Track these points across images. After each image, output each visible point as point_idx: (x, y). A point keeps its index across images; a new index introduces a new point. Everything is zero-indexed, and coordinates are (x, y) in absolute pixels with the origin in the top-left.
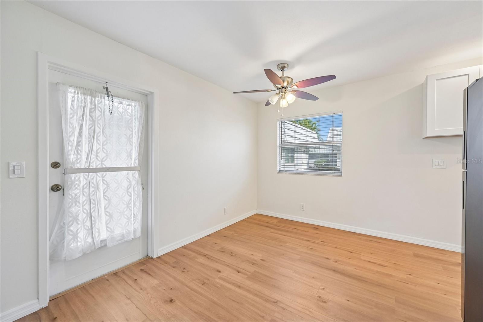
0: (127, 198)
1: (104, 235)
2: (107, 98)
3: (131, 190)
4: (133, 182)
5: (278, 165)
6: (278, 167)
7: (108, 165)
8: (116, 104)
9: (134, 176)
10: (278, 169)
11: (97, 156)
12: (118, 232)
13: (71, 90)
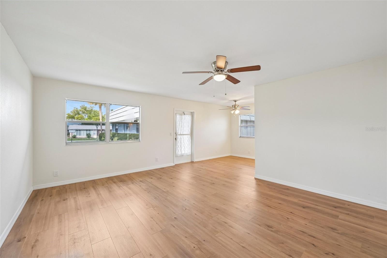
0: (188, 143)
1: (183, 152)
2: (184, 115)
3: (189, 141)
4: (189, 139)
5: (239, 134)
6: (239, 135)
7: (184, 133)
8: (186, 117)
9: (189, 136)
10: (239, 136)
11: (182, 131)
12: (186, 152)
13: (178, 115)
